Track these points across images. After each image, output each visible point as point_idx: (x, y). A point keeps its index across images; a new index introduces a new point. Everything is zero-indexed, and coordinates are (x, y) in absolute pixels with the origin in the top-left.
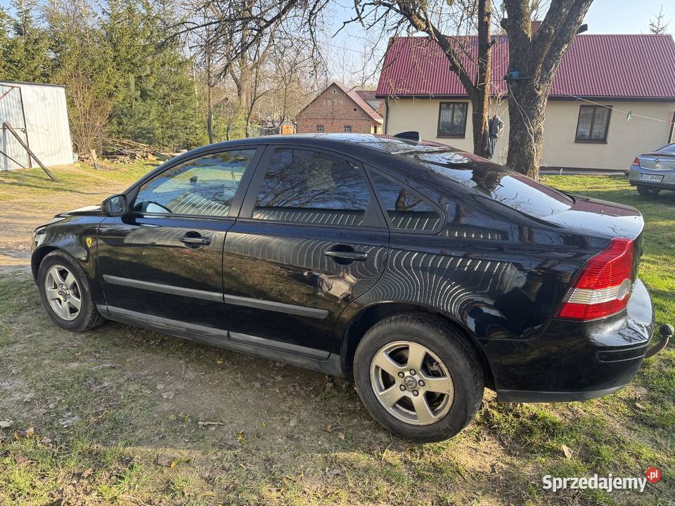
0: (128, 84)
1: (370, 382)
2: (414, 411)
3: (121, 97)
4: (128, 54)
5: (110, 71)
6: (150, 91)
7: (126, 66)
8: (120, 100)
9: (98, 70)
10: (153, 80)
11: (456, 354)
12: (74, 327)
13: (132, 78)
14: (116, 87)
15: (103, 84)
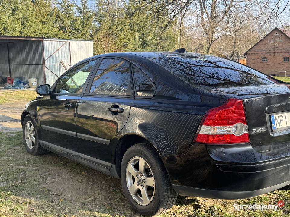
0: (135, 38)
1: (126, 180)
2: (142, 197)
3: (131, 46)
4: (138, 21)
5: (127, 31)
6: (148, 41)
7: (136, 28)
8: (131, 48)
9: (119, 31)
10: (151, 35)
11: (154, 163)
12: (31, 152)
13: (137, 35)
14: (129, 40)
15: (121, 39)
